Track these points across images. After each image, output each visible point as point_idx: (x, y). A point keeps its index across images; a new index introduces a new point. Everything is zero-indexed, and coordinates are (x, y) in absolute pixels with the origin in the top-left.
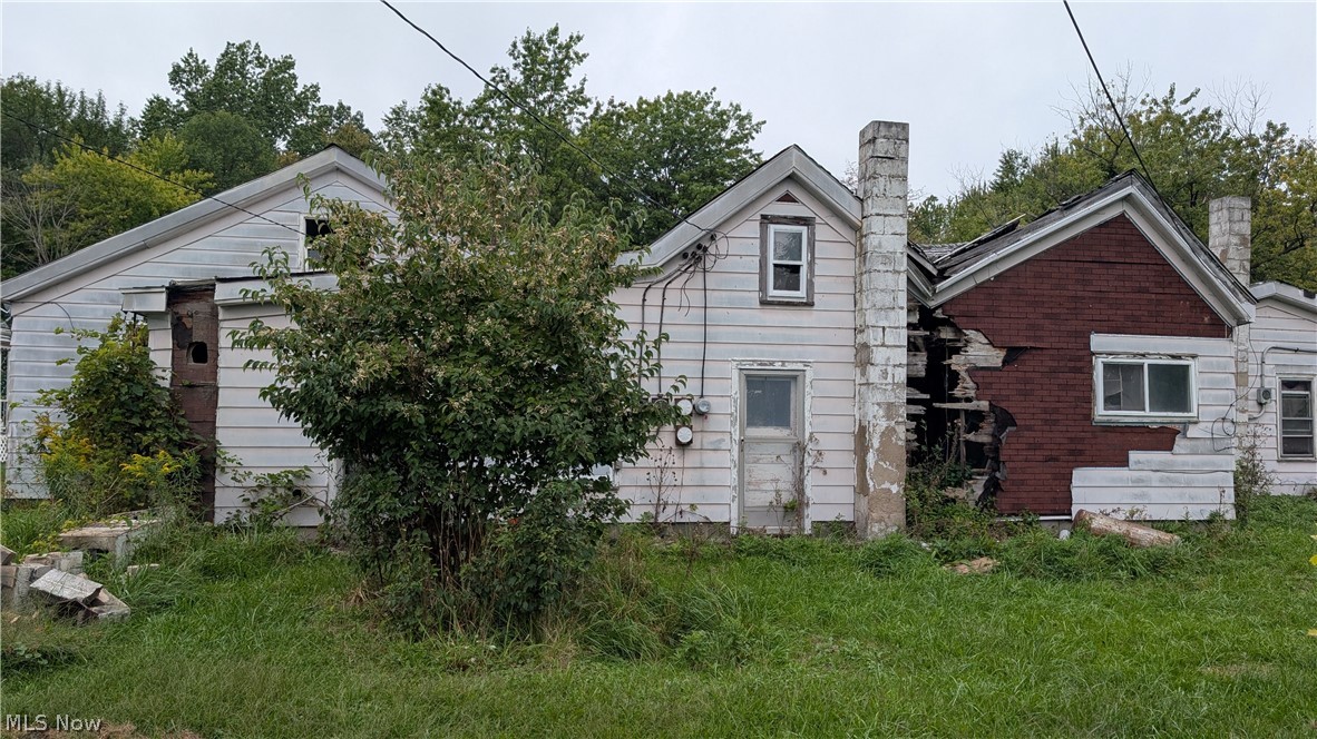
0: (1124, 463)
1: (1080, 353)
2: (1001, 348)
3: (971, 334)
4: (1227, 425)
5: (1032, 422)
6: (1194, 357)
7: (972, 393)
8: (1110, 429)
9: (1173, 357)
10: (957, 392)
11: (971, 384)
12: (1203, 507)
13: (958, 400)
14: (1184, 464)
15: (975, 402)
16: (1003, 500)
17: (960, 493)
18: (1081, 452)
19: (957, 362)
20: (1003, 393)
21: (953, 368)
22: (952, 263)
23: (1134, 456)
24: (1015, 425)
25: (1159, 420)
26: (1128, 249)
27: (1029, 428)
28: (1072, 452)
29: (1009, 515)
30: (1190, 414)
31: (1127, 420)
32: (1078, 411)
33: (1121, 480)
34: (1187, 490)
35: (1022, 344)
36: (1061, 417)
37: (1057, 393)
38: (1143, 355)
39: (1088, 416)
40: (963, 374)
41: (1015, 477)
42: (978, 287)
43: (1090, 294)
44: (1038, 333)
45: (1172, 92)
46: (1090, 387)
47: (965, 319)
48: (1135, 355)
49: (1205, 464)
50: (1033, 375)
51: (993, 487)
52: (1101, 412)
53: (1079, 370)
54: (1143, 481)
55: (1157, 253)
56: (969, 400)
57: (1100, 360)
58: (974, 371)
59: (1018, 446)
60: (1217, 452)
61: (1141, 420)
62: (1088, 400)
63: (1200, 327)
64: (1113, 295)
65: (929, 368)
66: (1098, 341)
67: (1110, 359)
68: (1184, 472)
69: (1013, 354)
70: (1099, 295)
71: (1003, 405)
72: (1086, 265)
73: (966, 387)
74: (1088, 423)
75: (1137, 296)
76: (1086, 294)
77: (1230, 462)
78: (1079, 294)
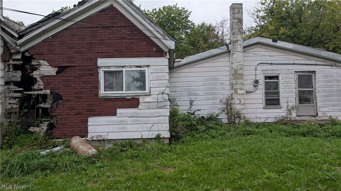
0: (115, 114)
1: (93, 67)
2: (55, 67)
3: (42, 62)
4: (164, 96)
5: (70, 98)
6: (147, 66)
7: (42, 87)
8: (107, 99)
9: (137, 67)
10: (36, 87)
11: (42, 83)
12: (153, 132)
13: (34, 90)
14: (144, 113)
15: (44, 91)
16: (56, 132)
17: (37, 129)
18: (93, 110)
19: (36, 74)
20: (57, 86)
21: (34, 76)
22: (27, 32)
23: (119, 111)
24: (62, 100)
25: (130, 95)
26: (115, 21)
27: (69, 101)
28: (89, 110)
29: (57, 138)
30: (145, 92)
31: (114, 95)
32: (92, 92)
33: (113, 121)
34: (144, 125)
35: (64, 65)
36: (84, 95)
37: (81, 85)
38: (123, 67)
39: (97, 94)
40: (38, 79)
41: (62, 122)
42: (44, 41)
43: (97, 41)
44: (73, 60)
46: (98, 82)
47: (38, 56)
48: (118, 67)
49: (154, 113)
50: (71, 78)
51: (51, 126)
52: (102, 92)
53: (92, 75)
54: (123, 122)
55: (129, 21)
56: (41, 90)
57: (101, 70)
58: (43, 77)
59: (64, 109)
60: (160, 108)
61: (121, 95)
62: (97, 88)
63: (151, 53)
64: (109, 41)
65: (22, 77)
66: (101, 62)
67: (106, 69)
68: (144, 117)
69: (61, 70)
70: (101, 41)
71: (57, 91)
72: (95, 29)
73: (40, 84)
74: (97, 97)
75: (120, 41)
76: (95, 41)
77: (167, 112)
78: (91, 42)
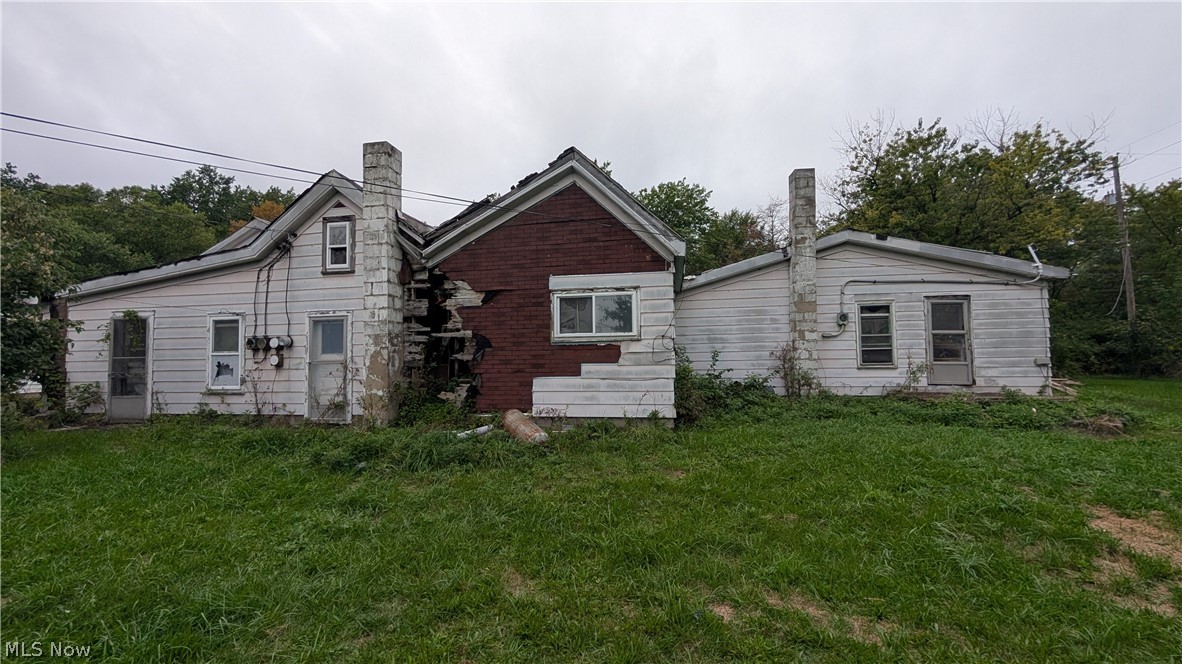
0: (577, 373)
1: (541, 292)
2: (481, 292)
3: (460, 283)
4: (666, 341)
5: (504, 345)
6: (636, 288)
7: (460, 326)
8: (565, 347)
9: (618, 289)
10: (450, 325)
11: (459, 319)
12: (646, 407)
13: (446, 331)
14: (629, 373)
15: (462, 332)
16: (481, 402)
17: (450, 396)
18: (542, 366)
19: (450, 304)
20: (482, 324)
21: (448, 308)
22: (437, 234)
23: (585, 367)
24: (491, 346)
25: (604, 339)
26: (579, 210)
27: (502, 349)
28: (534, 366)
29: (482, 412)
30: (630, 334)
31: (577, 340)
32: (540, 335)
33: (574, 386)
34: (629, 394)
35: (495, 288)
36: (526, 340)
37: (523, 322)
38: (592, 290)
39: (548, 339)
40: (454, 312)
41: (491, 384)
42: (463, 249)
43: (549, 247)
44: (509, 279)
45: (920, 124)
46: (549, 316)
47: (454, 274)
48: (584, 290)
49: (647, 373)
50: (505, 310)
51: (473, 392)
52: (557, 334)
53: (540, 304)
54: (592, 387)
55: (604, 210)
56: (458, 330)
57: (556, 296)
58: (461, 309)
59: (493, 362)
60: (658, 363)
61: (589, 340)
62: (548, 326)
63: (643, 265)
64: (570, 246)
65: (429, 309)
66: (555, 282)
67: (564, 295)
68: (629, 379)
69: (490, 296)
70: (557, 247)
71: (482, 333)
72: (546, 226)
73: (456, 321)
74: (547, 344)
75: (587, 244)
76: (546, 247)
77: (670, 371)
78: (540, 247)
